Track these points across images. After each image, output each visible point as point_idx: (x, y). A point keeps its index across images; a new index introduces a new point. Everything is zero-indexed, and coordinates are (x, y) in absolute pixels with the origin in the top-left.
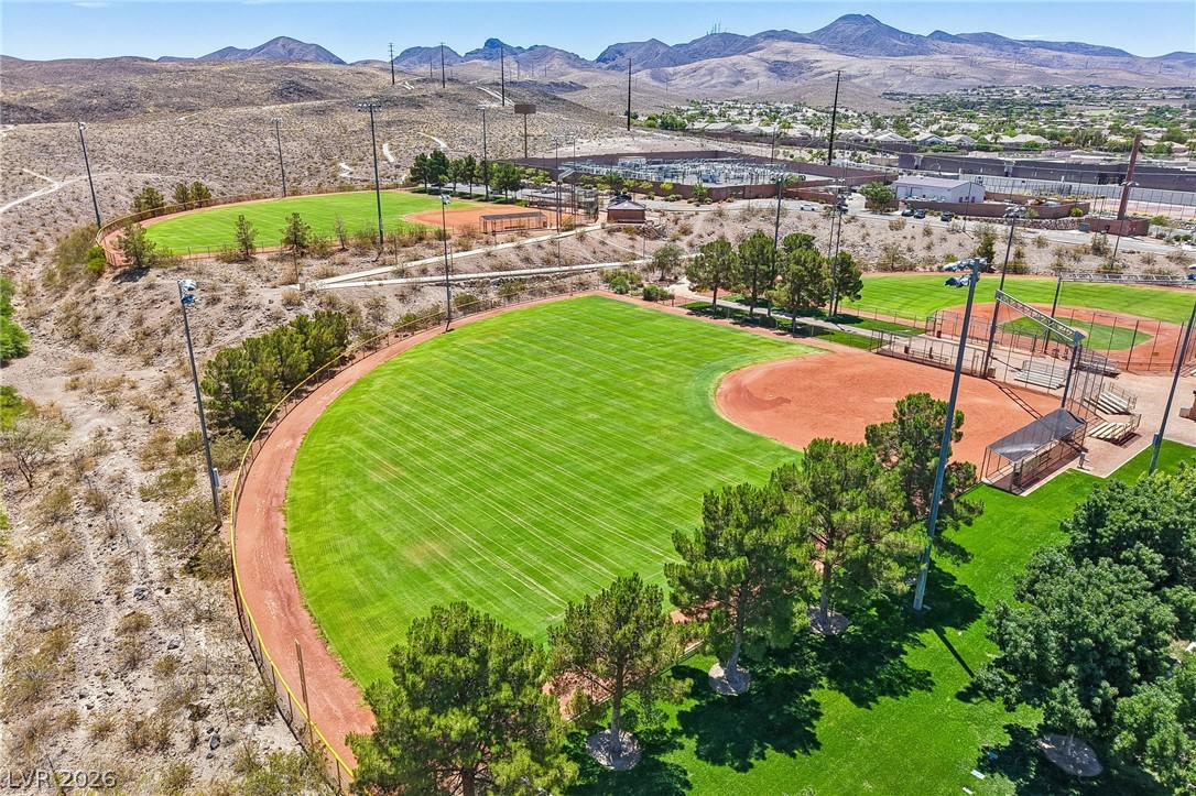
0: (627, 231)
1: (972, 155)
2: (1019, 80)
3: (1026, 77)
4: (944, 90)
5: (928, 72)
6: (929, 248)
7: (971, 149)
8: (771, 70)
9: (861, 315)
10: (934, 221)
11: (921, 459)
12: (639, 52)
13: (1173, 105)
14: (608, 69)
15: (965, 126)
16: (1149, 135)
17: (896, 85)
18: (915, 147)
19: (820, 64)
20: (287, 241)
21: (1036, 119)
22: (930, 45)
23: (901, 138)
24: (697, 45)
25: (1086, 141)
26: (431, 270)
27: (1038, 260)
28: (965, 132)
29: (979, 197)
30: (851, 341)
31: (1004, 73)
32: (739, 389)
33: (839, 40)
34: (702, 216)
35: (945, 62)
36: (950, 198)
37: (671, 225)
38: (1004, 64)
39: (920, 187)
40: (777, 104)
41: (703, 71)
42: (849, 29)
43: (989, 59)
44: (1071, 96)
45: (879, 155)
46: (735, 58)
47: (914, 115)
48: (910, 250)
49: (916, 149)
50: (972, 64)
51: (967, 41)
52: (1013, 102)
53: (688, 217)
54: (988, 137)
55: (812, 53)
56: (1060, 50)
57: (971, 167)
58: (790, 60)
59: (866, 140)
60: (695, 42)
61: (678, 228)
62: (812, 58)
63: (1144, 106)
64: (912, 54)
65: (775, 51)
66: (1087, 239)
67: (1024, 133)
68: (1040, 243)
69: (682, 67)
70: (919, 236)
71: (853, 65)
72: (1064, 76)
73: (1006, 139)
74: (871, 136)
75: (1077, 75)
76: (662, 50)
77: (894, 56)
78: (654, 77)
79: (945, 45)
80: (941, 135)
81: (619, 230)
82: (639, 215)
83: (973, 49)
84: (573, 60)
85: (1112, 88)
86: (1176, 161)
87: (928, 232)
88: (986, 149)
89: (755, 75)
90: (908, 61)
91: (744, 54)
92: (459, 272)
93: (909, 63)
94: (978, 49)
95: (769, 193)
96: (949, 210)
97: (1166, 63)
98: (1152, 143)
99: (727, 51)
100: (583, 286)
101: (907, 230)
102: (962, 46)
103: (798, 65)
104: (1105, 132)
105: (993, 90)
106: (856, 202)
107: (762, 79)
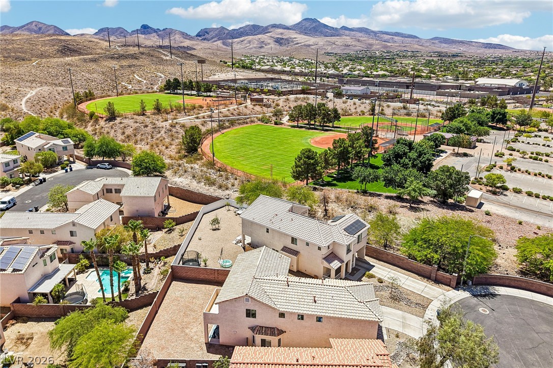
0: (259, 105)
1: (364, 79)
2: (377, 48)
3: (380, 46)
4: (348, 52)
5: (341, 44)
6: (356, 109)
7: (363, 77)
8: (275, 41)
9: (340, 126)
10: (356, 100)
11: (367, 138)
12: (216, 32)
13: (435, 59)
14: (202, 40)
15: (359, 67)
16: (424, 71)
17: (329, 49)
18: (343, 76)
19: (296, 39)
20: (155, 109)
21: (385, 65)
22: (342, 32)
23: (337, 72)
24: (242, 30)
25: (403, 74)
26: (206, 117)
27: (388, 111)
28: (359, 70)
29: (369, 93)
30: (340, 132)
31: (371, 45)
32: (316, 142)
33: (303, 29)
34: (282, 100)
35: (348, 40)
36: (359, 93)
37: (272, 103)
38: (371, 41)
39: (350, 90)
40: (282, 57)
41: (246, 42)
42: (308, 24)
43: (365, 39)
44: (397, 55)
45: (330, 79)
46: (260, 36)
47: (339, 62)
48: (350, 110)
49: (343, 77)
50: (359, 41)
51: (356, 31)
52: (376, 57)
53: (277, 101)
54: (369, 72)
55: (292, 35)
56: (392, 35)
57: (364, 83)
58: (283, 37)
59: (325, 73)
60: (240, 28)
61: (274, 104)
62: (293, 37)
63: (424, 59)
64: (334, 36)
65: (277, 33)
66: (401, 105)
67: (381, 70)
68: (388, 106)
69: (236, 40)
70: (352, 105)
71: (311, 40)
72: (395, 46)
73: (375, 73)
74: (325, 72)
75: (399, 46)
76: (226, 32)
77: (327, 36)
78: (224, 44)
79: (347, 32)
80: (352, 71)
81: (256, 105)
82: (261, 100)
83: (359, 34)
84: (185, 36)
85: (412, 52)
86: (431, 81)
87: (355, 104)
88: (368, 77)
89: (269, 44)
90: (333, 39)
91: (263, 34)
92: (214, 118)
93: (333, 40)
94: (360, 34)
95: (300, 92)
96: (361, 97)
97: (432, 41)
98: (424, 74)
99: (255, 33)
100: (252, 122)
101: (348, 103)
102: (354, 33)
103: (287, 39)
104: (409, 70)
105: (368, 52)
106: (330, 95)
107: (273, 46)
